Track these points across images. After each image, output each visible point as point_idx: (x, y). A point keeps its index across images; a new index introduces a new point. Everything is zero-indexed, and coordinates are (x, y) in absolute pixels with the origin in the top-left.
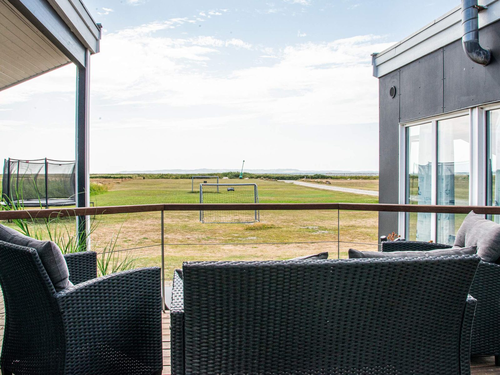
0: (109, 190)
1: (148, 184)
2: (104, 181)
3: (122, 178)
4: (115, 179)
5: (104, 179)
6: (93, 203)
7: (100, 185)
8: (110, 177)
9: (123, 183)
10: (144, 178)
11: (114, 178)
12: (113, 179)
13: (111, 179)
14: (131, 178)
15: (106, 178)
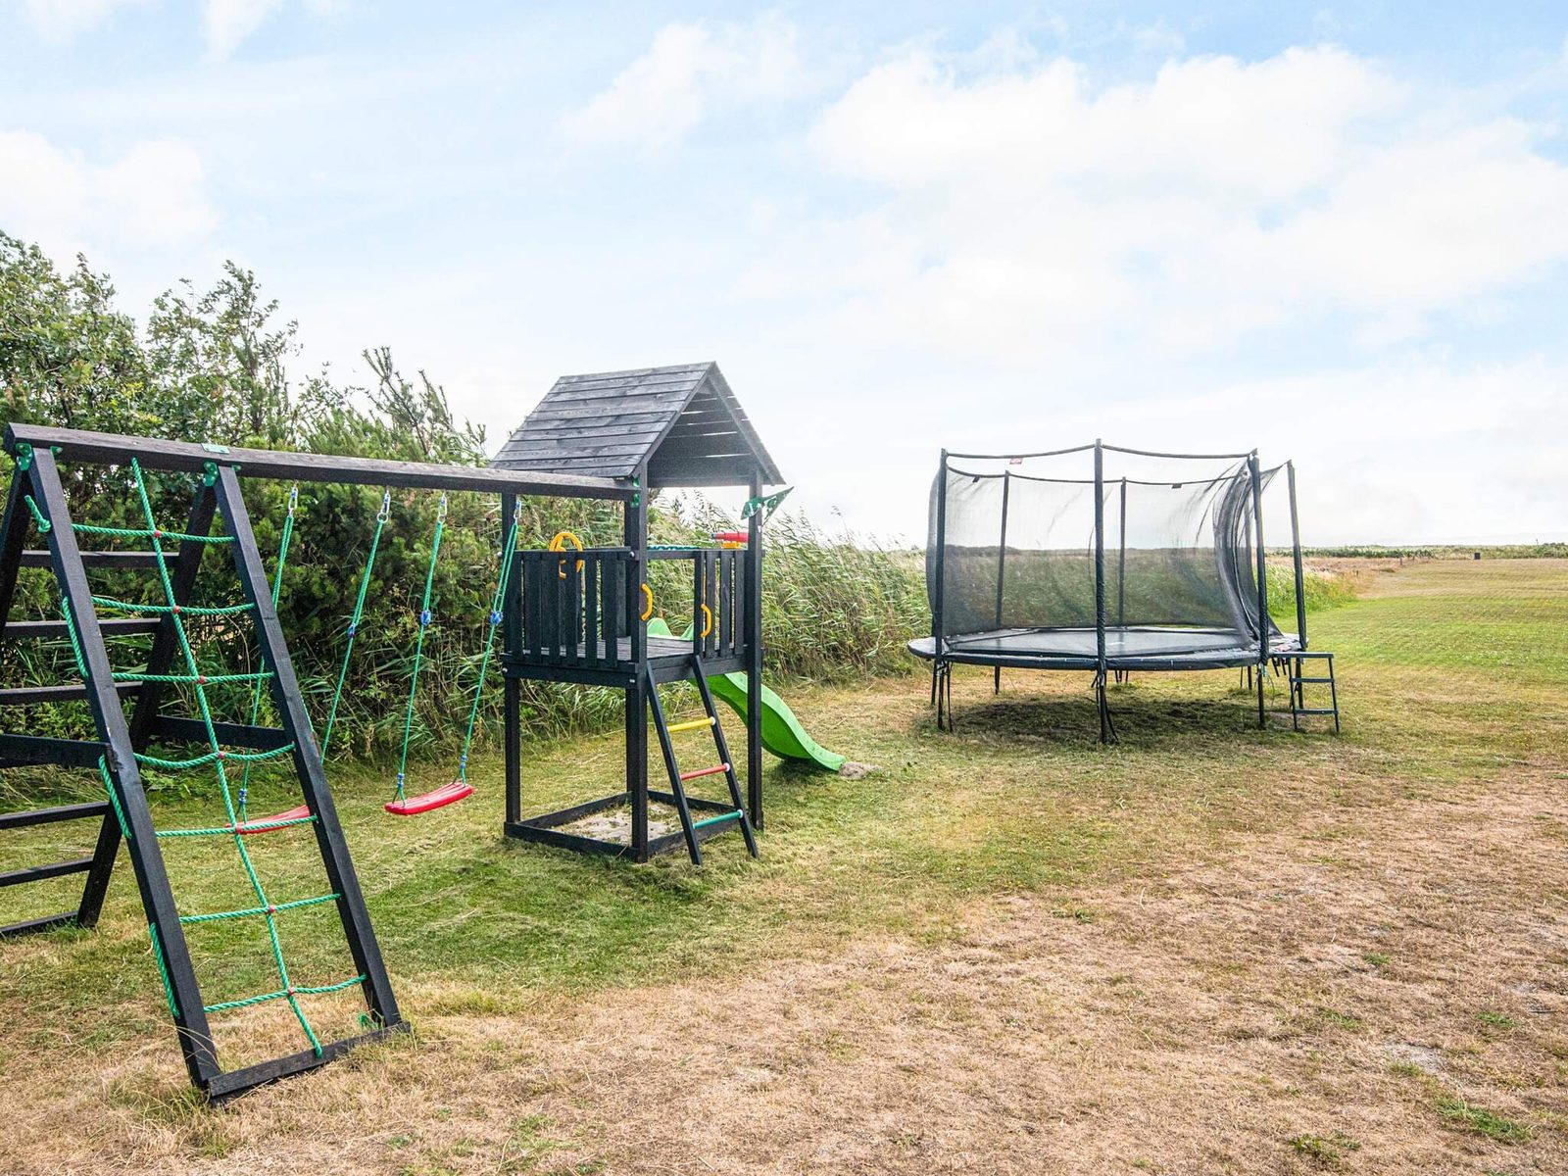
0: (1359, 596)
1: (1504, 576)
2: (1336, 565)
3: (1396, 554)
4: (1373, 559)
5: (1336, 560)
6: (1330, 657)
7: (1328, 576)
8: (1355, 554)
9: (1403, 571)
10: (1477, 556)
11: (1369, 555)
12: (1363, 559)
13: (1358, 559)
14: (1428, 554)
15: (1339, 555)
